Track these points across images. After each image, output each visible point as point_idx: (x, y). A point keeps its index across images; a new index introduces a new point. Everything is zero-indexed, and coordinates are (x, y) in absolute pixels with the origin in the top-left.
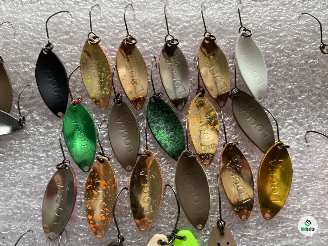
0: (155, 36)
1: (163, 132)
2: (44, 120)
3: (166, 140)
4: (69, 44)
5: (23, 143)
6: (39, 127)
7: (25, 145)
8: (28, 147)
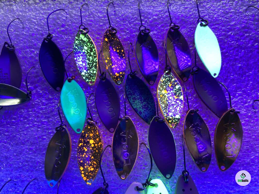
0: (131, 27)
1: (138, 102)
2: (46, 94)
3: (140, 108)
4: (64, 35)
5: (30, 111)
6: (42, 99)
7: (31, 113)
8: (34, 114)
